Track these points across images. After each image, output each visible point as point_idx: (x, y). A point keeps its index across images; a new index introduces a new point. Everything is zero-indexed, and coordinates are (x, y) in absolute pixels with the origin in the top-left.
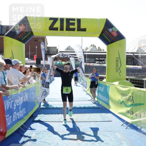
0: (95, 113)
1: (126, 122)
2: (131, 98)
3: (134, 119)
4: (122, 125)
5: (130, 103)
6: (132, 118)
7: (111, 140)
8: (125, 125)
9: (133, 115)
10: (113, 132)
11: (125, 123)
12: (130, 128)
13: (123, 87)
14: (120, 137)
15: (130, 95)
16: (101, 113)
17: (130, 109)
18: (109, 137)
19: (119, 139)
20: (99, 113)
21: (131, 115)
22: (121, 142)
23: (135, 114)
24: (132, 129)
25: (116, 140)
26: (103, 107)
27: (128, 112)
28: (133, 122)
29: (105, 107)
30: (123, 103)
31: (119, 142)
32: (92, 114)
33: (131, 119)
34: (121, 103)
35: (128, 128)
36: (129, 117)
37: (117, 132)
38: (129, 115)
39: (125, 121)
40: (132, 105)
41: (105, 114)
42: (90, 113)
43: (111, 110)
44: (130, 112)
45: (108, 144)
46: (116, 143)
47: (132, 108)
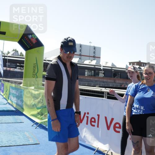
0: (8, 115)
1: (37, 122)
2: (41, 101)
3: (43, 120)
4: (32, 126)
5: (40, 105)
6: (42, 119)
7: (19, 138)
8: (35, 125)
9: (42, 116)
10: (23, 132)
11: (35, 124)
12: (39, 128)
13: (35, 91)
14: (28, 135)
15: (40, 98)
16: (14, 116)
17: (40, 111)
18: (18, 135)
19: (27, 137)
20: (12, 116)
21: (40, 116)
22: (28, 139)
23: (44, 115)
24: (41, 128)
25: (24, 138)
26: (17, 110)
27: (38, 114)
28: (42, 122)
29: (19, 110)
30: (35, 106)
31: (26, 139)
32: (6, 116)
33: (40, 120)
34: (33, 106)
35: (38, 127)
36: (39, 118)
37: (27, 131)
38: (39, 116)
39: (35, 122)
40: (42, 107)
41: (18, 116)
42: (2, 116)
43: (24, 113)
44: (40, 113)
45: (16, 141)
46: (24, 141)
47: (42, 110)
